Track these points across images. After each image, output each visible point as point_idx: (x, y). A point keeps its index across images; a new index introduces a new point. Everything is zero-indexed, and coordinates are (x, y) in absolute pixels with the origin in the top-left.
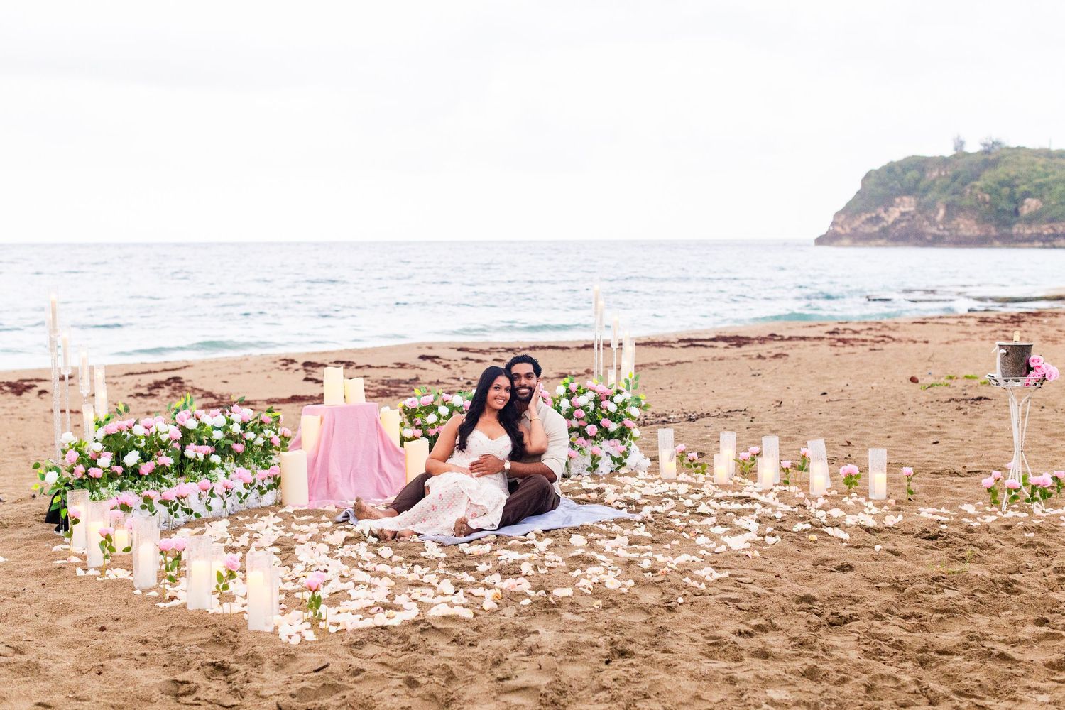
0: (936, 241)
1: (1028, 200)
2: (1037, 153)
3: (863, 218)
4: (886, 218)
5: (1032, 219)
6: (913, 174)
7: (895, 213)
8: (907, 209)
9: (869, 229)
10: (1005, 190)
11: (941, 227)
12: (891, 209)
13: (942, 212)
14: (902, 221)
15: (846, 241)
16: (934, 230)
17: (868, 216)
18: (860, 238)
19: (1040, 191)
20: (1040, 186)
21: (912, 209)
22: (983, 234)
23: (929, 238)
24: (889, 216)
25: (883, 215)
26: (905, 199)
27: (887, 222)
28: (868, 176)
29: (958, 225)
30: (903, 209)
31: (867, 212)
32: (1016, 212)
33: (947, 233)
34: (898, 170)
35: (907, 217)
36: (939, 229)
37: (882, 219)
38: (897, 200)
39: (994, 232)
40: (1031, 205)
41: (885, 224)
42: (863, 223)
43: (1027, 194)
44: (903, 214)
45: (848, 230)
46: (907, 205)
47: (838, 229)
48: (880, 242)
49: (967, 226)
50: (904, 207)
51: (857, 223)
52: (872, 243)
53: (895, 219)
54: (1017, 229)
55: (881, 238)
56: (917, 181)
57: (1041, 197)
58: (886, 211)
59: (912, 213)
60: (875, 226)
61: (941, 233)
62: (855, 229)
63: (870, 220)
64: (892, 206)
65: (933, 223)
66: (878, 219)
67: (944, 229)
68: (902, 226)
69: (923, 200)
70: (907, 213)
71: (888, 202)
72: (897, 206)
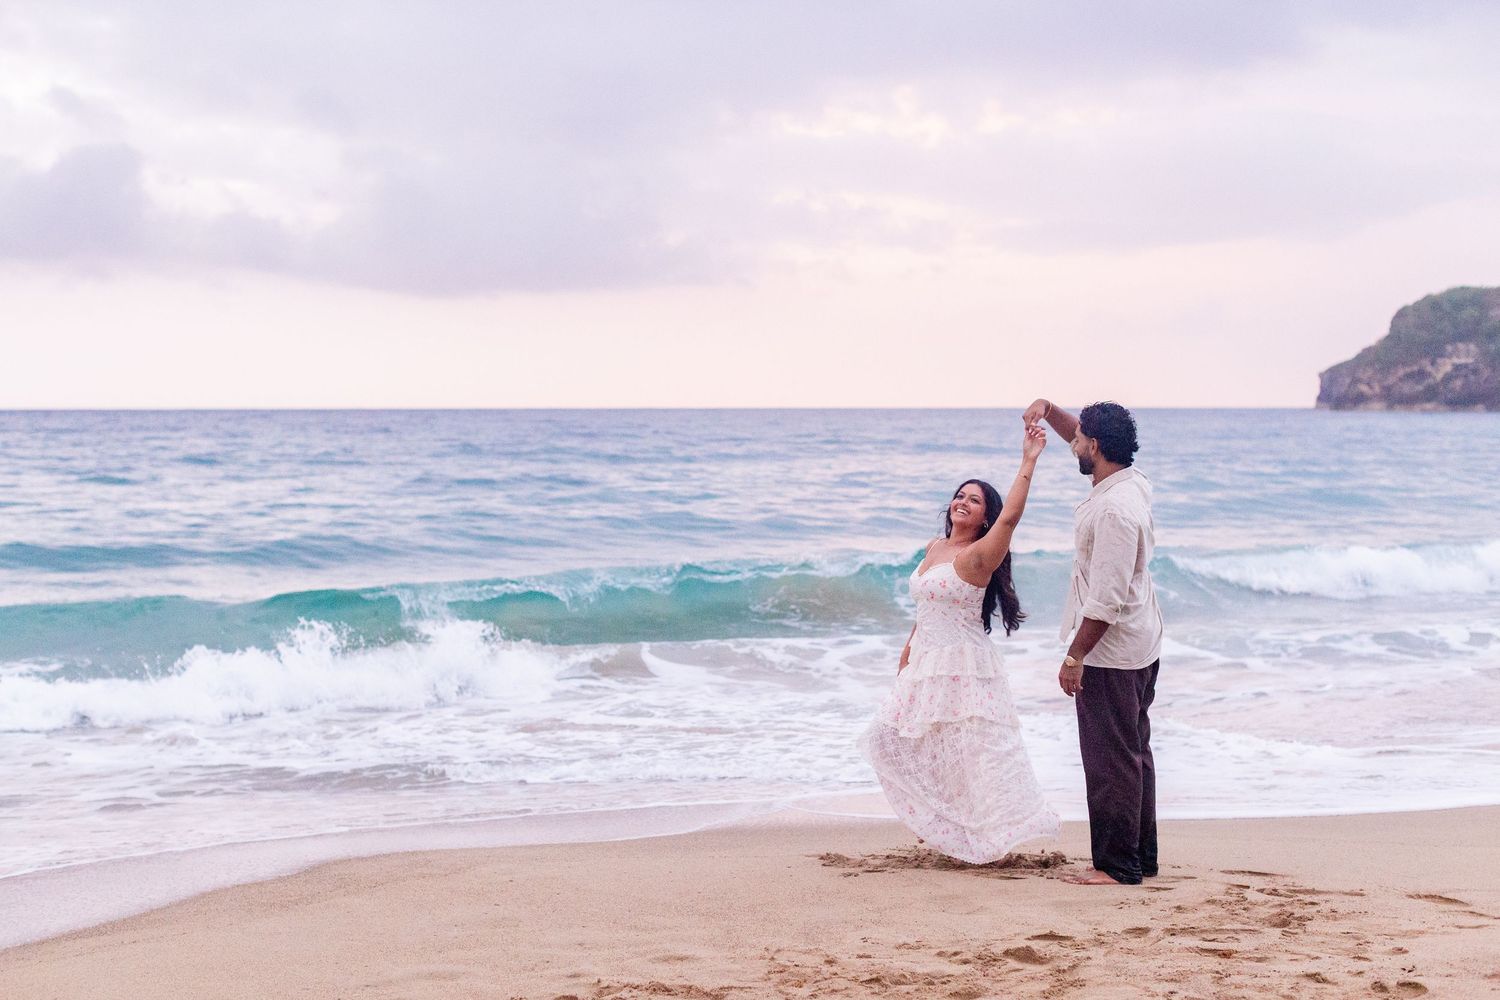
3: (1401, 372)
4: (1435, 374)
6: (1470, 312)
7: (1446, 367)
8: (1463, 361)
9: (1407, 388)
12: (1439, 361)
14: (1457, 377)
15: (1377, 405)
17: (1408, 370)
18: (1394, 400)
21: (1470, 360)
24: (1438, 370)
25: (1429, 368)
26: (1461, 346)
27: (1434, 378)
28: (1401, 315)
30: (1456, 361)
31: (1404, 364)
34: (1447, 306)
35: (1464, 372)
37: (1429, 375)
38: (1449, 348)
41: (1430, 381)
42: (1401, 380)
44: (1457, 368)
45: (1377, 389)
46: (1465, 354)
47: (1364, 388)
48: (1428, 406)
50: (1458, 357)
51: (1391, 380)
52: (1417, 407)
53: (1446, 374)
55: (1429, 400)
56: (1478, 322)
58: (1433, 363)
59: (1471, 367)
60: (1417, 383)
62: (1387, 389)
63: (1409, 376)
64: (1442, 356)
66: (1422, 374)
68: (1458, 383)
69: (1492, 347)
70: (1466, 366)
71: (1435, 351)
72: (1450, 356)
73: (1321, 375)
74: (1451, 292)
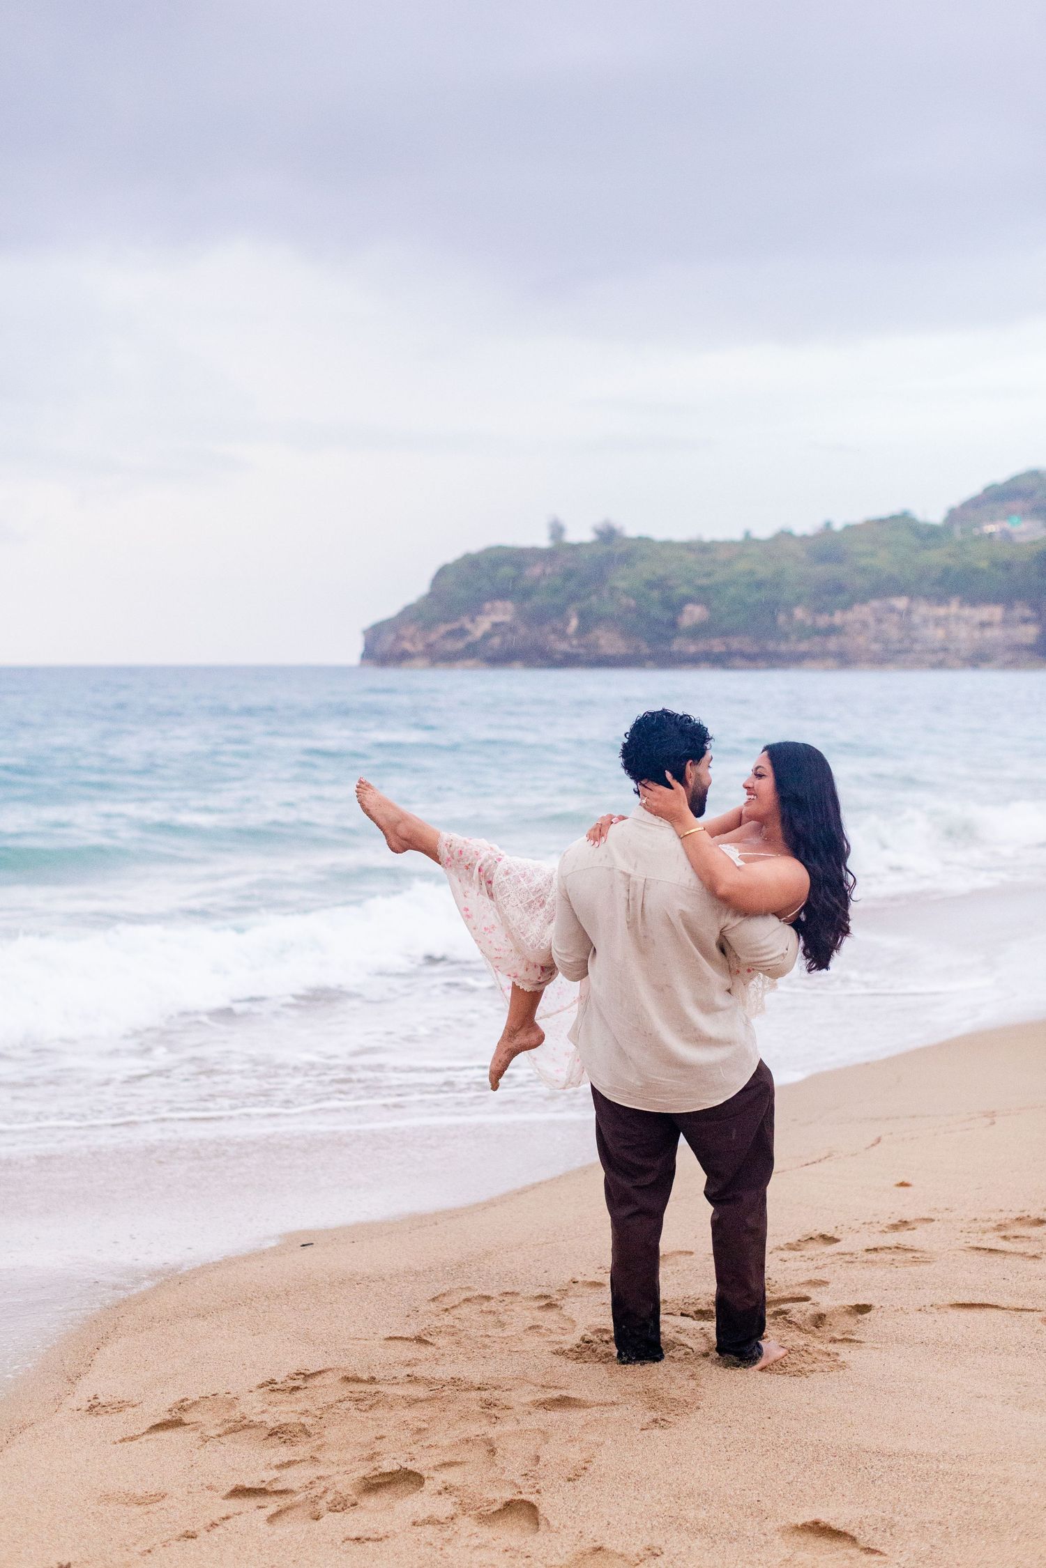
0: (568, 661)
1: (689, 608)
2: (689, 546)
3: (443, 628)
4: (475, 632)
5: (698, 632)
6: (507, 571)
7: (483, 625)
8: (500, 618)
9: (449, 645)
10: (655, 594)
11: (575, 642)
12: (479, 618)
13: (574, 623)
14: (495, 634)
15: (419, 662)
16: (563, 646)
17: (449, 627)
18: (439, 657)
19: (704, 595)
20: (702, 589)
21: (508, 618)
22: (631, 652)
23: (558, 657)
24: (477, 628)
25: (469, 626)
26: (500, 604)
27: (474, 635)
28: (442, 572)
29: (598, 638)
30: (495, 619)
31: (446, 621)
32: (673, 624)
33: (582, 651)
34: (484, 565)
35: (501, 629)
36: (572, 646)
37: (469, 632)
38: (488, 606)
39: (645, 649)
40: (693, 614)
41: (469, 639)
42: (443, 637)
43: (687, 600)
44: (495, 625)
45: (420, 646)
46: (502, 612)
47: (407, 646)
48: (470, 663)
49: (609, 641)
50: (496, 615)
51: (433, 637)
52: (459, 664)
53: (485, 632)
54: (678, 645)
55: (469, 657)
56: (515, 579)
57: (707, 603)
58: (473, 621)
59: (508, 624)
60: (458, 640)
61: (574, 651)
62: (430, 646)
63: (451, 633)
64: (481, 614)
65: (563, 635)
66: (461, 633)
67: (580, 646)
68: (496, 641)
69: (527, 605)
70: (502, 623)
71: (474, 608)
72: (488, 614)
73: (365, 632)
74: (489, 551)
